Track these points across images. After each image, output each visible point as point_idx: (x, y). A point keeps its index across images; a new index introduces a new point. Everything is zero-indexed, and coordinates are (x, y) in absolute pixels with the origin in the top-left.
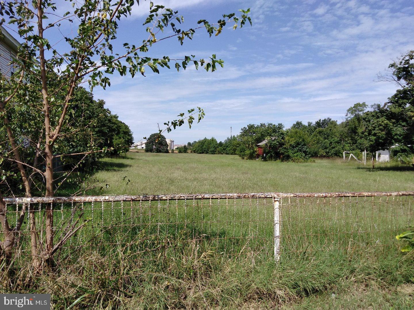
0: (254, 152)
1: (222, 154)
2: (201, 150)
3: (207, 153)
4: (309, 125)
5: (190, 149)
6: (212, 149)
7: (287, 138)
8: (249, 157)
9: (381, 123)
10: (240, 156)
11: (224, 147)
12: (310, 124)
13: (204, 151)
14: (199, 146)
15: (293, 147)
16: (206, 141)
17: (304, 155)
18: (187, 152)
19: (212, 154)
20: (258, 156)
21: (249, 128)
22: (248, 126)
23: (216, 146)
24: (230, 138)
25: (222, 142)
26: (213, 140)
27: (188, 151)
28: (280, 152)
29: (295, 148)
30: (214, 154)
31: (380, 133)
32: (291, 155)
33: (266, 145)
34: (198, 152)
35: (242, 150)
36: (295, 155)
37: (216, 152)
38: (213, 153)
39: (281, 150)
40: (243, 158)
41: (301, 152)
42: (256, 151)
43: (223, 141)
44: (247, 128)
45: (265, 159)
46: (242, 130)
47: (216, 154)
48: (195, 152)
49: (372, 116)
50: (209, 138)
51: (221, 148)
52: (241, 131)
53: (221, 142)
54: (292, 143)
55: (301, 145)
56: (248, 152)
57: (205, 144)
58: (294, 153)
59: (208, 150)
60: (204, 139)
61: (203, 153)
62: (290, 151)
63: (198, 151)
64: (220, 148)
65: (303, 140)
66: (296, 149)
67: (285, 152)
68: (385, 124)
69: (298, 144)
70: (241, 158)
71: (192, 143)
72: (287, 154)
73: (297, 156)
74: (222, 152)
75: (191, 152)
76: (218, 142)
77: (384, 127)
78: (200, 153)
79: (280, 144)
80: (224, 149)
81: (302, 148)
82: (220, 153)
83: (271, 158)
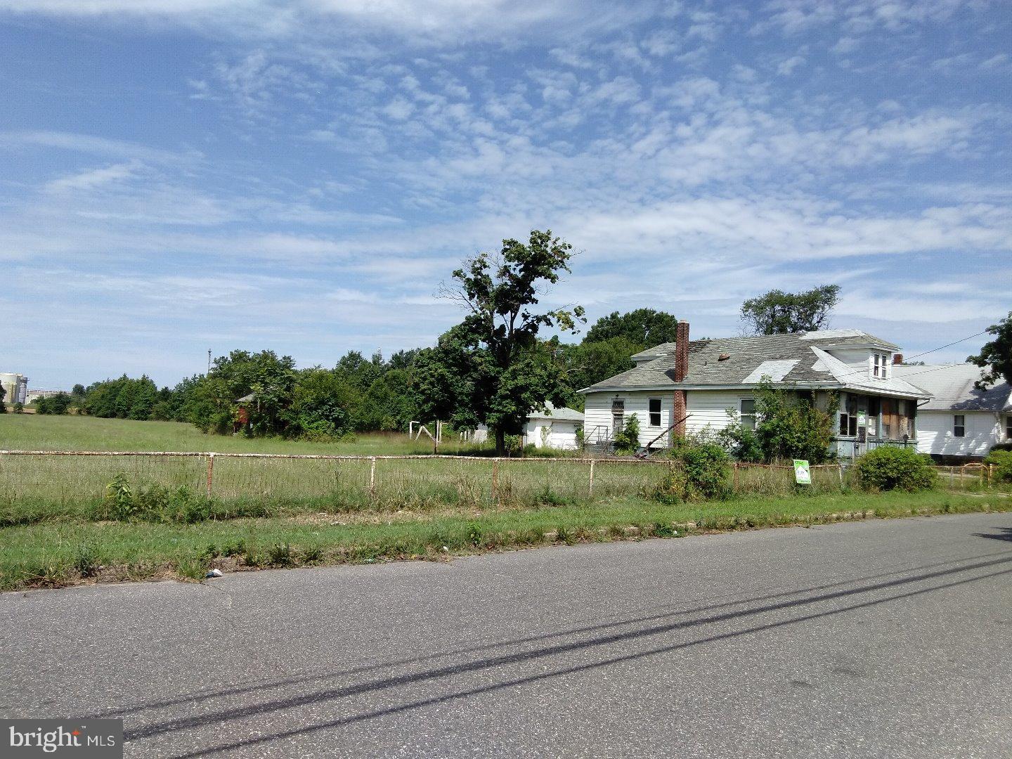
0: (229, 417)
1: (168, 420)
2: (108, 408)
3: (125, 416)
4: (374, 362)
5: (77, 404)
6: (141, 407)
7: (297, 388)
8: (219, 428)
9: (432, 371)
10: (198, 425)
11: (174, 401)
12: (377, 359)
13: (118, 410)
14: (103, 396)
15: (311, 409)
16: (124, 384)
17: (333, 425)
18: (67, 413)
19: (139, 419)
20: (238, 426)
21: (234, 360)
22: (232, 353)
23: (152, 399)
24: (190, 379)
25: (169, 389)
26: (145, 383)
27: (69, 410)
28: (279, 417)
29: (314, 412)
30: (146, 419)
31: (430, 389)
32: (305, 425)
33: (255, 402)
34: (100, 413)
35: (204, 412)
36: (315, 425)
37: (150, 413)
38: (143, 416)
39: (283, 415)
40: (205, 432)
41: (328, 420)
42: (233, 416)
43: (172, 388)
44: (230, 359)
45: (250, 435)
46: (216, 362)
47: (152, 419)
48: (89, 413)
49: (429, 358)
50: (135, 376)
51: (165, 404)
52: (215, 366)
53: (166, 388)
54: (309, 400)
55: (329, 405)
56: (216, 417)
57: (121, 393)
58: (313, 422)
59: (129, 409)
60: (120, 380)
61: (113, 415)
62: (303, 416)
63: (98, 410)
64: (162, 403)
65: (335, 395)
66: (315, 414)
67: (292, 418)
68: (439, 374)
69: (322, 402)
70: (200, 430)
71: (88, 388)
72: (295, 423)
73: (317, 428)
74: (168, 416)
75: (79, 412)
76: (159, 389)
77: (437, 379)
78: (106, 416)
79: (280, 400)
80: (173, 408)
81: (330, 412)
82: (161, 417)
83: (263, 431)
